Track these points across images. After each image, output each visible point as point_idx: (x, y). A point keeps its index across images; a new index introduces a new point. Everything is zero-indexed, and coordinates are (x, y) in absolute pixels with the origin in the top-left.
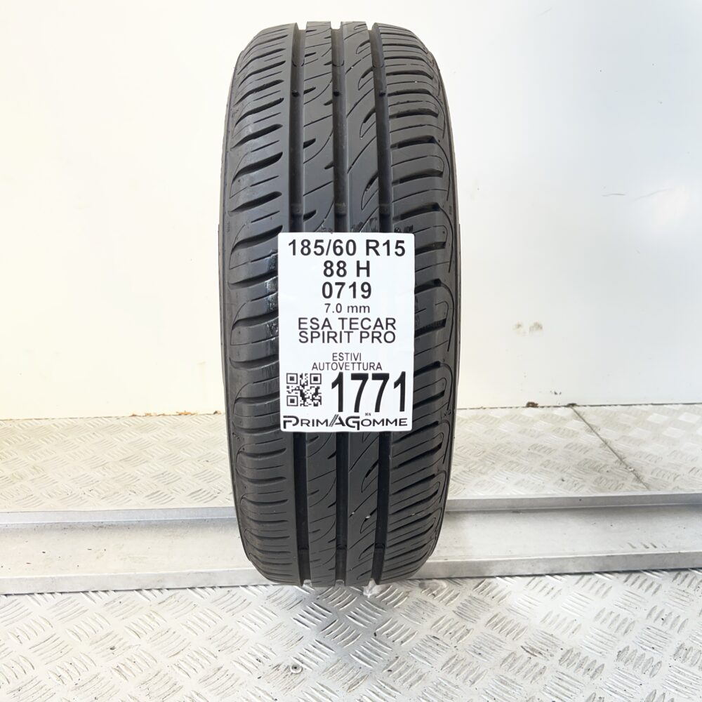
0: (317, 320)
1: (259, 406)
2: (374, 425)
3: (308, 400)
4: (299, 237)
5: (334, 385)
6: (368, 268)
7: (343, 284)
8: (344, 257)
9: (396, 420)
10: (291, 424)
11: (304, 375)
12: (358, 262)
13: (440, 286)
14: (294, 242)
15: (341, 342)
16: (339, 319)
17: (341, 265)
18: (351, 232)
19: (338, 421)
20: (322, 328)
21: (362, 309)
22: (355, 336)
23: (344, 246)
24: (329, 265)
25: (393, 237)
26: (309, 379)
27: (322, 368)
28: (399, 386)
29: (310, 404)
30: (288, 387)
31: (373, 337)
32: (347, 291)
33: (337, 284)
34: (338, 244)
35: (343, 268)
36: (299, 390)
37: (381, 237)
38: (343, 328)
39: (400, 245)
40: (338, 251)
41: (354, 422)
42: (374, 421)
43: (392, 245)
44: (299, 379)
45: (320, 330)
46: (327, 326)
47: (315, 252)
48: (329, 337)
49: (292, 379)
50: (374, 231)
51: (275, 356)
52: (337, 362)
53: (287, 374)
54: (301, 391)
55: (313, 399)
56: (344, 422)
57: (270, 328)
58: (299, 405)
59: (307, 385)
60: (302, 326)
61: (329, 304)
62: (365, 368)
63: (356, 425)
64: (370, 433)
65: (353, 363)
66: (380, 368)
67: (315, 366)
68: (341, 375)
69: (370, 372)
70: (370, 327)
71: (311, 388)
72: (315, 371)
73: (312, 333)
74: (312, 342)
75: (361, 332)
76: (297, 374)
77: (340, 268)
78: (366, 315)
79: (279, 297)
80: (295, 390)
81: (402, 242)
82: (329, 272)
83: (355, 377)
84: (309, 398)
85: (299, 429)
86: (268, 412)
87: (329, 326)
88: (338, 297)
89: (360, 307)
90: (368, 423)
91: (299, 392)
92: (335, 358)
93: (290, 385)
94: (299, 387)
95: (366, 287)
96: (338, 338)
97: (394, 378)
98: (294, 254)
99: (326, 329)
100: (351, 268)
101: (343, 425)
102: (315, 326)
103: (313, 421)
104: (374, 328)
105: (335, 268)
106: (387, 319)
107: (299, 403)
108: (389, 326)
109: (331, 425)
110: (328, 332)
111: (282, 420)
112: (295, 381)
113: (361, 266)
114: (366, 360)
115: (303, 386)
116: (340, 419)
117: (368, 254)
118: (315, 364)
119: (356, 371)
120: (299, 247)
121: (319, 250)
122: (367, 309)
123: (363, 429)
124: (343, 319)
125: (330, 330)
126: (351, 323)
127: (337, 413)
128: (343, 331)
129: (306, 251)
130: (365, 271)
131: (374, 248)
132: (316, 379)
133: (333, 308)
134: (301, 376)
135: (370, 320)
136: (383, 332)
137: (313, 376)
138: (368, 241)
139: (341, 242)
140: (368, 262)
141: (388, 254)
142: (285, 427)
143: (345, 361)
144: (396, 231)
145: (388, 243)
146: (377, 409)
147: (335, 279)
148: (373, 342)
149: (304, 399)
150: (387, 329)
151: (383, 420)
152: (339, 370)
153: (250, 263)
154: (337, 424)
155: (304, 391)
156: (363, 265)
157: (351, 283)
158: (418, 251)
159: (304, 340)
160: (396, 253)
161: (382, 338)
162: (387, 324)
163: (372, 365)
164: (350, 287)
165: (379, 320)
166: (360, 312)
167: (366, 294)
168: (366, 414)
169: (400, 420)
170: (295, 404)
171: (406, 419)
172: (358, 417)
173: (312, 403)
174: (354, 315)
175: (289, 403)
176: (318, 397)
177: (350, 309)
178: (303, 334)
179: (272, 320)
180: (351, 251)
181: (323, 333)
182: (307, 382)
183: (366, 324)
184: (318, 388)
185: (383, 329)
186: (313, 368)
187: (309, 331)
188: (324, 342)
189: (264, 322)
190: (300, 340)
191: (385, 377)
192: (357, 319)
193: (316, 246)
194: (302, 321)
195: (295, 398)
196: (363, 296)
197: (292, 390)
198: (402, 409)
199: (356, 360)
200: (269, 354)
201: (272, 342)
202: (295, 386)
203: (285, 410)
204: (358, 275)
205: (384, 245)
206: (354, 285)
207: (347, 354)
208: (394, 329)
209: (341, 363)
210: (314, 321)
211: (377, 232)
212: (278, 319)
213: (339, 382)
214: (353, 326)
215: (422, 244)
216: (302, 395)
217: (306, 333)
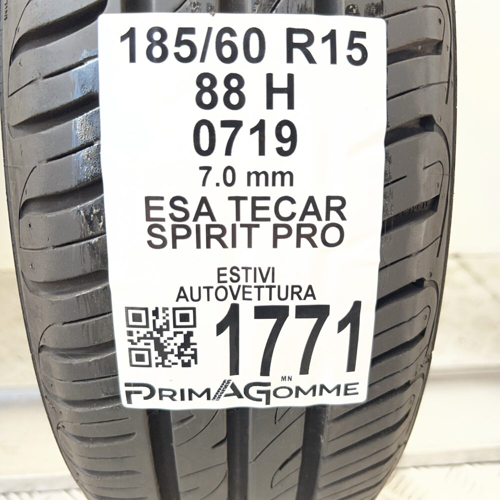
0: (185, 202)
1: (77, 365)
2: (297, 396)
3: (170, 357)
4: (142, 21)
5: (220, 329)
6: (289, 91)
7: (237, 125)
8: (240, 66)
9: (338, 387)
10: (141, 396)
11: (160, 311)
12: (270, 77)
13: (432, 130)
14: (131, 34)
15: (234, 245)
16: (230, 198)
17: (234, 83)
18: (253, 11)
19: (229, 390)
20: (195, 219)
21: (278, 177)
22: (263, 233)
23: (239, 41)
24: (206, 82)
25: (343, 24)
26: (170, 318)
27: (196, 297)
28: (348, 327)
29: (176, 364)
30: (130, 334)
31: (299, 236)
32: (246, 141)
33: (225, 124)
34: (226, 37)
35: (237, 90)
36: (151, 338)
37: (319, 24)
38: (238, 219)
39: (357, 40)
40: (227, 52)
41: (259, 392)
42: (298, 389)
43: (342, 41)
44: (151, 318)
45: (190, 223)
46: (204, 214)
47: (177, 55)
48: (209, 237)
49: (137, 318)
50: (303, 10)
51: (100, 274)
52: (226, 285)
53: (127, 309)
54: (157, 340)
55: (180, 355)
56: (242, 392)
57: (88, 217)
58: (154, 364)
59: (168, 329)
60: (154, 214)
61: (209, 169)
62: (283, 295)
63: (263, 396)
64: (288, 409)
65: (259, 287)
66: (313, 295)
67: (182, 294)
68: (235, 309)
69: (292, 304)
70: (293, 215)
71: (175, 334)
72: (182, 303)
73: (174, 228)
74: (174, 246)
75: (276, 227)
76: (146, 310)
77: (231, 90)
78: (287, 191)
79: (102, 153)
80: (145, 337)
81: (362, 35)
82: (207, 98)
83: (261, 313)
84: (172, 352)
85: (155, 404)
86: (96, 376)
87: (210, 213)
88: (228, 152)
89: (274, 174)
90: (286, 392)
91: (152, 342)
92: (222, 278)
93: (135, 330)
94: (151, 333)
95: (286, 132)
96: (227, 239)
97: (338, 313)
98: (132, 59)
99: (204, 221)
100: (255, 90)
101: (240, 396)
102: (180, 215)
103: (182, 391)
104: (302, 219)
105: (220, 90)
106: (329, 199)
107: (154, 362)
108: (333, 214)
109: (217, 397)
110: (208, 227)
111: (123, 390)
112: (144, 323)
113: (276, 85)
114: (283, 280)
115: (160, 331)
116: (233, 387)
117: (290, 59)
118: (182, 289)
119: (265, 302)
120: (142, 43)
121: (185, 51)
122: (287, 177)
123: (275, 403)
124: (238, 199)
125: (210, 222)
126: (254, 208)
127: (228, 377)
128: (238, 224)
129: (157, 52)
130: (285, 96)
131: (303, 47)
132: (184, 318)
133: (216, 175)
134: (156, 313)
135: (293, 201)
136: (320, 226)
137: (178, 313)
138: (290, 32)
139: (232, 33)
140: (291, 77)
141: (334, 60)
142: (129, 401)
143: (242, 282)
144: (349, 12)
145: (331, 36)
146: (304, 370)
147: (220, 113)
148: (298, 245)
149: (164, 355)
150: (328, 218)
151: (314, 388)
152: (230, 300)
153: (41, 81)
154: (226, 395)
155: (162, 341)
156: (280, 82)
157: (255, 123)
158: (393, 57)
159: (158, 242)
160: (350, 58)
161: (317, 238)
162: (329, 209)
163: (296, 290)
164: (253, 131)
165: (311, 200)
166: (274, 184)
167: (286, 147)
168: (284, 378)
169: (346, 386)
170: (147, 363)
171: (358, 384)
172: (268, 384)
173: (180, 362)
174: (262, 191)
175: (134, 362)
176: (189, 351)
177: (253, 177)
178: (156, 231)
179: (90, 202)
180: (254, 52)
181: (198, 227)
182: (167, 323)
183: (286, 209)
184: (190, 334)
185: (319, 219)
186: (179, 297)
187: (168, 224)
188: (198, 246)
189: (76, 205)
190: (150, 243)
191: (321, 313)
192: (268, 198)
193: (179, 43)
194: (152, 203)
195: (146, 353)
196: (280, 151)
197: (139, 339)
198: (351, 367)
199: (264, 280)
200: (88, 271)
201: (92, 247)
202: (143, 331)
203: (126, 373)
204: (270, 105)
205: (324, 40)
206: (260, 127)
207: (247, 269)
208: (343, 218)
209: (235, 286)
210: (178, 203)
211: (310, 13)
212: (102, 200)
213: (231, 322)
214: (259, 214)
215: (401, 42)
216: (159, 347)
217: (163, 229)
